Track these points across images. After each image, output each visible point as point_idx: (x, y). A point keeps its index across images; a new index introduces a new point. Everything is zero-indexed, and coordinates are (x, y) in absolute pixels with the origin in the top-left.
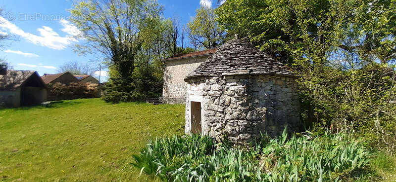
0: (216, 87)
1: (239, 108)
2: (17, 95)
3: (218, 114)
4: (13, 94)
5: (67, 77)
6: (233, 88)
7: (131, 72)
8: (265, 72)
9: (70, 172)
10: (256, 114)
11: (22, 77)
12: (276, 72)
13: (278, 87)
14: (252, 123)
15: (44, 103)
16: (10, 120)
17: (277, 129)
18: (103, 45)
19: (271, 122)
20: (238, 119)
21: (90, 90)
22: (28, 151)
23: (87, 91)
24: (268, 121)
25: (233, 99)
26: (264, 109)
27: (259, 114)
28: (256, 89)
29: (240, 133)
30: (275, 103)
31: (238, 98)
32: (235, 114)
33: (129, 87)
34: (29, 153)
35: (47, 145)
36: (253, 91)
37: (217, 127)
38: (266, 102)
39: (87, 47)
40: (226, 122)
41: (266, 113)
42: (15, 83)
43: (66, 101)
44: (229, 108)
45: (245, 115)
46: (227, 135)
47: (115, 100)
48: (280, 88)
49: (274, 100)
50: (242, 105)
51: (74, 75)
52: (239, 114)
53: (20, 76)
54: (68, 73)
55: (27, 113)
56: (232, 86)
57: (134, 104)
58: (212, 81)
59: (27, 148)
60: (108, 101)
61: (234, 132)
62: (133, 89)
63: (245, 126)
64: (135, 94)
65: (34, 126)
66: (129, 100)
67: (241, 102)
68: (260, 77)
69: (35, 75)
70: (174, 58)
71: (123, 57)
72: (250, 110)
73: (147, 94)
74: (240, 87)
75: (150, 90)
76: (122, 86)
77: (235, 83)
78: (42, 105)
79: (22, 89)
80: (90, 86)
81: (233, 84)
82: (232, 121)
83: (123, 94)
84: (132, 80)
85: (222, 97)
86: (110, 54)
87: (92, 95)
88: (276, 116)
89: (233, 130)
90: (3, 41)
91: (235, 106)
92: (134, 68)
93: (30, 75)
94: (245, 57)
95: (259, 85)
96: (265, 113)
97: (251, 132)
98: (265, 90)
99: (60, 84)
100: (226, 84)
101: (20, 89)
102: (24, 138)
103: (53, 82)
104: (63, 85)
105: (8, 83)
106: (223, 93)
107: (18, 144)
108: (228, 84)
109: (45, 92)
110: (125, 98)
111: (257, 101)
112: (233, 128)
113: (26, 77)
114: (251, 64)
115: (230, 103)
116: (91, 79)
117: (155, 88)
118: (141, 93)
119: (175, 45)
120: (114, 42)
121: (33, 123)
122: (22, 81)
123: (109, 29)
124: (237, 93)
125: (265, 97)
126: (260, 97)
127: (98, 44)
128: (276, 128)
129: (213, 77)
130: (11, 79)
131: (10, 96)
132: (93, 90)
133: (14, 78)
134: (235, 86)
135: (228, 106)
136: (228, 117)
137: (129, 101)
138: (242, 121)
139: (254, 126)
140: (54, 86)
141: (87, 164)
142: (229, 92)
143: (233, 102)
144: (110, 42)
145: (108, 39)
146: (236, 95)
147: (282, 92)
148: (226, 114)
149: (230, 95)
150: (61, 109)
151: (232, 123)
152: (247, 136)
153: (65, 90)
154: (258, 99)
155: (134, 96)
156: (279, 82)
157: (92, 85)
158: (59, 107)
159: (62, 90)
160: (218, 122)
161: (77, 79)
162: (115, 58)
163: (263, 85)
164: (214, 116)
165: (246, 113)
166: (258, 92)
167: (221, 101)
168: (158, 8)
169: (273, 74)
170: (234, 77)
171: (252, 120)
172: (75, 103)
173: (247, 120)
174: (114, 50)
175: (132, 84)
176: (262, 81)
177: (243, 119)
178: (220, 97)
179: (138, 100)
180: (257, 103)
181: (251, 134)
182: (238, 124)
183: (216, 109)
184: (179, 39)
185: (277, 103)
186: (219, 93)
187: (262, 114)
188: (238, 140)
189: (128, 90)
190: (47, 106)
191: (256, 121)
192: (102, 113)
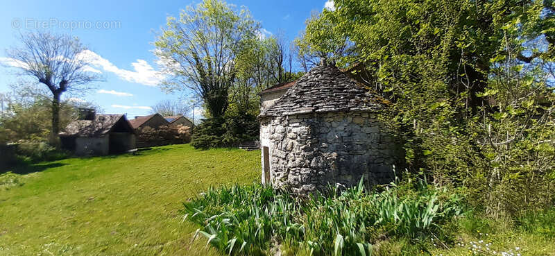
0: (280, 128)
1: (302, 154)
2: (105, 141)
3: (281, 161)
4: (101, 141)
5: (156, 120)
6: (295, 130)
7: (224, 110)
8: (333, 109)
9: (132, 218)
10: (323, 161)
11: (110, 122)
12: (350, 108)
13: (356, 127)
14: (317, 172)
15: (132, 150)
16: (95, 169)
17: (354, 180)
18: (191, 79)
19: (344, 172)
20: (301, 166)
21: (182, 134)
22: (103, 199)
23: (178, 135)
24: (340, 170)
25: (296, 143)
26: (334, 155)
27: (327, 161)
28: (323, 130)
29: (303, 183)
30: (349, 147)
31: (301, 142)
32: (298, 160)
33: (221, 128)
34: (103, 201)
35: (121, 194)
36: (319, 133)
37: (281, 176)
38: (337, 146)
39: (174, 83)
40: (289, 170)
41: (337, 160)
42: (103, 129)
43: (155, 148)
44: (291, 154)
45: (309, 162)
46: (290, 187)
47: (204, 146)
48: (359, 128)
49: (349, 143)
50: (305, 149)
51: (165, 118)
52: (302, 161)
53: (108, 121)
54: (157, 115)
55: (113, 162)
56: (294, 127)
57: (225, 151)
58: (276, 121)
59: (103, 197)
60: (197, 147)
61: (297, 183)
62: (224, 131)
63: (307, 174)
64: (227, 137)
65: (116, 175)
66: (220, 145)
67: (303, 147)
68: (330, 115)
69: (123, 118)
70: (273, 90)
71: (213, 93)
72: (315, 155)
73: (241, 137)
74: (304, 129)
75: (245, 132)
76: (212, 128)
77: (298, 124)
78: (130, 153)
79: (110, 135)
80: (182, 129)
81: (295, 125)
82: (294, 169)
83: (213, 138)
84: (224, 121)
85: (285, 140)
86: (200, 90)
87: (183, 140)
88: (351, 164)
89: (295, 180)
90: (90, 83)
91: (298, 151)
92: (227, 104)
93: (118, 119)
94: (319, 90)
95: (328, 125)
96: (334, 160)
97: (316, 182)
98: (337, 130)
99: (149, 128)
100: (288, 125)
101: (108, 135)
102: (104, 186)
103: (142, 126)
104: (153, 129)
105: (97, 130)
106: (285, 137)
107: (95, 192)
108: (290, 125)
109: (133, 138)
110: (215, 143)
111: (324, 145)
112: (295, 177)
113: (115, 122)
114: (323, 99)
115: (292, 147)
116: (183, 120)
117: (251, 129)
118: (234, 136)
119: (280, 70)
120: (203, 74)
121: (115, 172)
122: (110, 127)
123: (197, 59)
124: (299, 135)
125: (336, 139)
126: (329, 141)
127: (186, 78)
128: (352, 179)
129: (276, 117)
130: (100, 124)
131: (99, 144)
132: (185, 134)
133: (102, 124)
134: (297, 127)
135: (290, 151)
136: (290, 164)
137: (220, 147)
138: (304, 169)
139: (320, 175)
140: (143, 131)
141: (148, 212)
142: (291, 135)
143: (295, 146)
144: (199, 75)
145: (196, 71)
146: (299, 138)
147: (362, 132)
148: (288, 161)
149: (293, 139)
150: (148, 157)
151: (294, 171)
152: (311, 187)
153: (154, 134)
154: (326, 142)
155: (226, 141)
156: (357, 120)
157: (183, 128)
158: (145, 155)
159: (152, 135)
160: (282, 170)
161: (167, 122)
162: (205, 96)
163: (334, 124)
164: (277, 163)
165: (310, 160)
166: (327, 133)
167: (284, 146)
168: (254, 27)
169: (348, 111)
170: (298, 116)
171: (317, 169)
172: (164, 149)
173: (311, 168)
174: (204, 85)
175: (224, 125)
176: (332, 119)
177: (306, 167)
178: (282, 140)
179: (230, 145)
180: (325, 148)
181: (316, 185)
182: (301, 172)
183: (279, 155)
184: (285, 63)
185: (352, 147)
186: (282, 136)
187: (330, 161)
188: (301, 193)
189: (220, 133)
190: (134, 154)
191: (323, 169)
192: (185, 161)
